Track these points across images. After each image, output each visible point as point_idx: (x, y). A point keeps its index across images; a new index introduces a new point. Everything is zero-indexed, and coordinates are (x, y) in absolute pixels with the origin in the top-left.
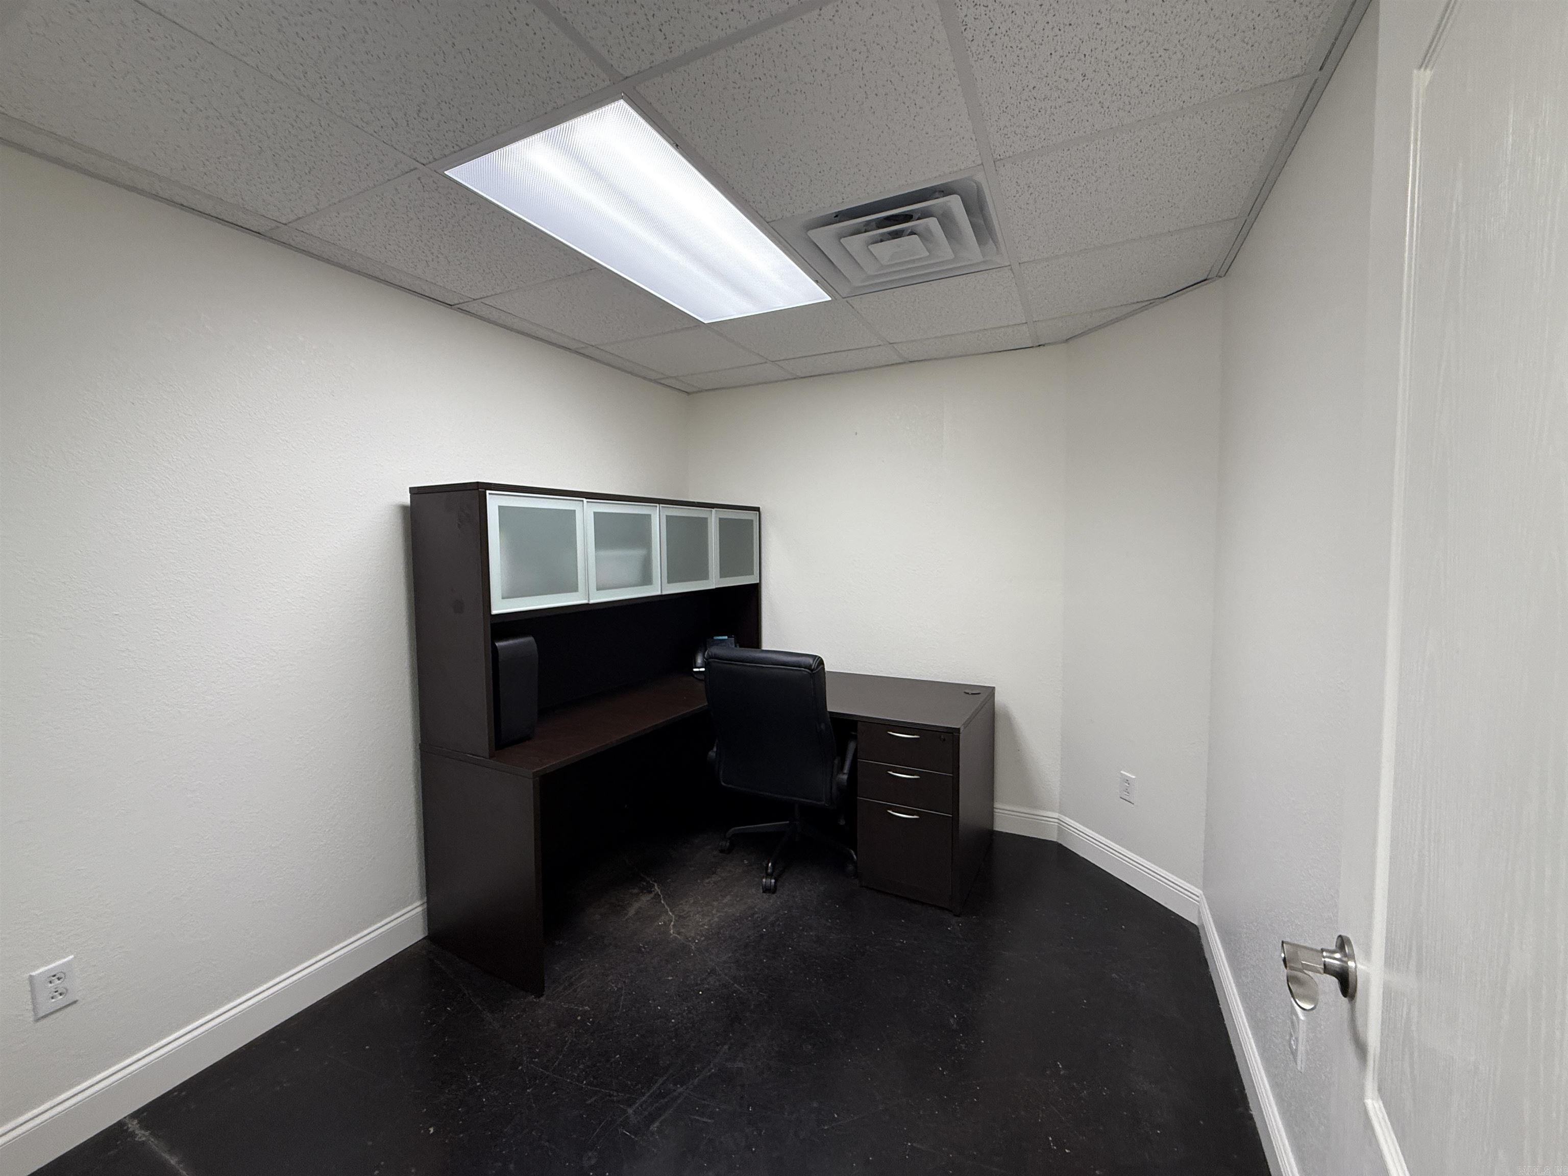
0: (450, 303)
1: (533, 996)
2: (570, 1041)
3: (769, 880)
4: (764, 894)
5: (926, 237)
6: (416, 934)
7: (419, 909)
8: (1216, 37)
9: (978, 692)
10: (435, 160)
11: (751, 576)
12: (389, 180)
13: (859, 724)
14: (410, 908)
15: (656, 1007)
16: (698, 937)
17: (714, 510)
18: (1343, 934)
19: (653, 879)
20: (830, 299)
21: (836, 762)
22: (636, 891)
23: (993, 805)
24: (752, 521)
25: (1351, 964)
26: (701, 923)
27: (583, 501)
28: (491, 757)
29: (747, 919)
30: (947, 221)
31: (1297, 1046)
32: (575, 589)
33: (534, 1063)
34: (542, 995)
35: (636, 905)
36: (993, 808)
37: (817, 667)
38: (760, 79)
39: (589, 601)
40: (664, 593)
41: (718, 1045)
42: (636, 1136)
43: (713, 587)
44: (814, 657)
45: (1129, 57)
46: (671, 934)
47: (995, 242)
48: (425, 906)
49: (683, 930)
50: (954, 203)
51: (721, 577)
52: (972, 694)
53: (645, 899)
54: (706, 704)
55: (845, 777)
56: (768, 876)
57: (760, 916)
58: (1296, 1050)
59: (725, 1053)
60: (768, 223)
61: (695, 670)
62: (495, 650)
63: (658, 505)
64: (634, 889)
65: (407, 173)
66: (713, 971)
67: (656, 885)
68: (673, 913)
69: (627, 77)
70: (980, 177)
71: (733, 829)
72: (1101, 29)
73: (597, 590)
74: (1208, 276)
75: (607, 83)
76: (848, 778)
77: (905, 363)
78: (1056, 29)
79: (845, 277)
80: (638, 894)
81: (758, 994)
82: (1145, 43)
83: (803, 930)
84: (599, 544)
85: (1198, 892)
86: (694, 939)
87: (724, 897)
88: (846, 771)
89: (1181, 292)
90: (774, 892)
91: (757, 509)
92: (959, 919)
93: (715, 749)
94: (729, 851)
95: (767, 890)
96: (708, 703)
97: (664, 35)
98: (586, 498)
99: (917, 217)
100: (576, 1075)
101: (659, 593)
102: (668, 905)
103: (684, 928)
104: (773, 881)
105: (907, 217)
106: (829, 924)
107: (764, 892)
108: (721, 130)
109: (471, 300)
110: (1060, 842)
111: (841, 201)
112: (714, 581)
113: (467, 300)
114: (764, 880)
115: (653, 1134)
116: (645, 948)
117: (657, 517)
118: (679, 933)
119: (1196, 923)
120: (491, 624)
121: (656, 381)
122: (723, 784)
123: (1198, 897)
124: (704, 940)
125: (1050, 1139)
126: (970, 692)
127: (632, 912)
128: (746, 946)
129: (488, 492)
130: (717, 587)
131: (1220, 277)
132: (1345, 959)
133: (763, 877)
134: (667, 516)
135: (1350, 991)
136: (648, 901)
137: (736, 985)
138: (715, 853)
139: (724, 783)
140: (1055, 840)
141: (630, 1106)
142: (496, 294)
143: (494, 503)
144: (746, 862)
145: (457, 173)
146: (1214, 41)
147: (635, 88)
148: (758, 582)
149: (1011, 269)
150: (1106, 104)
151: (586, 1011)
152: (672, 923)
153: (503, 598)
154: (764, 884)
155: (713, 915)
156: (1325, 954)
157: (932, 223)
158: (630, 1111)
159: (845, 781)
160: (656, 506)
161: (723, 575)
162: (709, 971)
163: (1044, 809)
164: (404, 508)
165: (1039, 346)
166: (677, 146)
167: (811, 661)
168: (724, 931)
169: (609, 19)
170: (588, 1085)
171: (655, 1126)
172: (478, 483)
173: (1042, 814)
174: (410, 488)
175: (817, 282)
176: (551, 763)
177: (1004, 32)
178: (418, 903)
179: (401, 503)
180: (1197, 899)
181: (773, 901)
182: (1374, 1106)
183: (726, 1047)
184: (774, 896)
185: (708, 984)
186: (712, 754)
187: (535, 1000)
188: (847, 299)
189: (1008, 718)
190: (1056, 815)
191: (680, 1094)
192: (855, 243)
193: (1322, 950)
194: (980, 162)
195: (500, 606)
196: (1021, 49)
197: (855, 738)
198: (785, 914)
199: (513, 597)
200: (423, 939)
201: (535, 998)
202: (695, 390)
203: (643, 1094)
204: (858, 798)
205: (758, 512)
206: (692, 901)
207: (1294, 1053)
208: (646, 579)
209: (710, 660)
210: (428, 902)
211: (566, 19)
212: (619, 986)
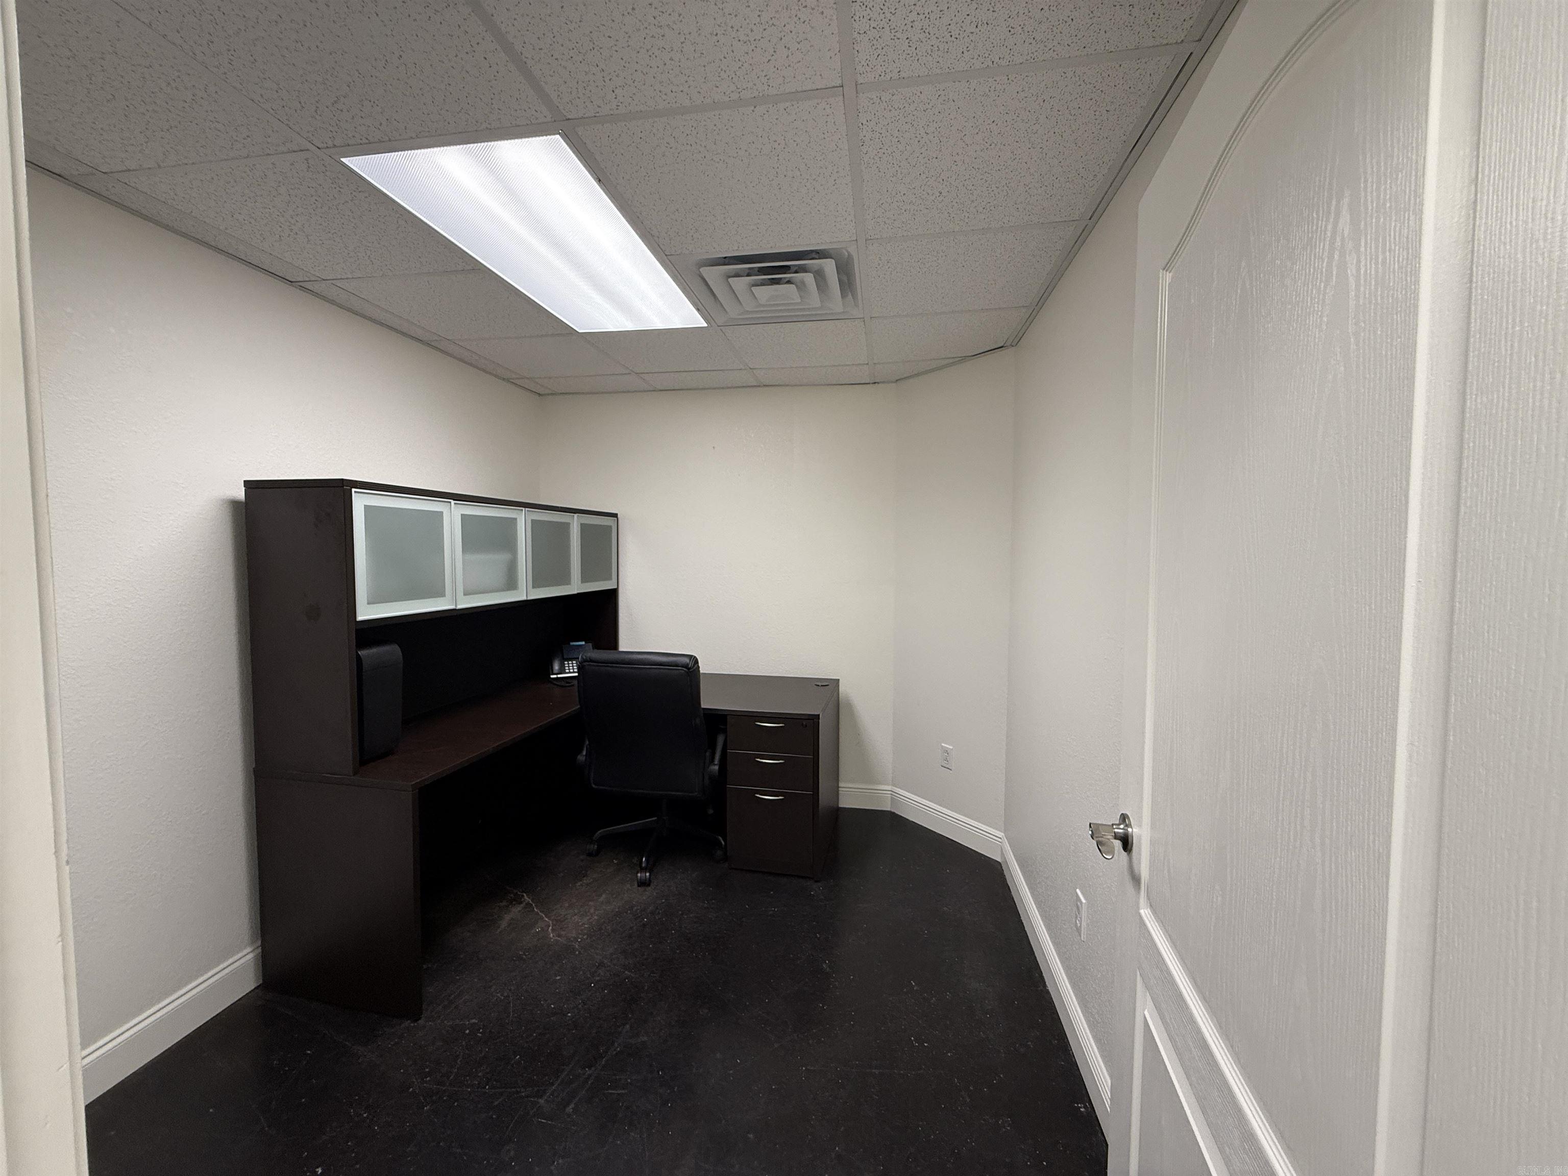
0: (290, 280)
1: (409, 1021)
2: (462, 1054)
3: (643, 875)
4: (640, 888)
5: (802, 286)
6: (248, 983)
7: (251, 956)
8: (1030, 186)
9: (827, 684)
10: (335, 146)
11: (610, 582)
12: (268, 154)
13: (728, 717)
14: (240, 955)
15: (549, 1005)
16: (580, 936)
17: (576, 515)
18: (1124, 812)
19: (521, 890)
20: (705, 325)
21: (708, 754)
22: (504, 903)
23: (838, 785)
24: (611, 527)
25: (1130, 830)
26: (580, 924)
27: (450, 502)
28: (355, 774)
29: (626, 913)
30: (819, 275)
31: (1081, 924)
32: (442, 594)
33: (426, 1082)
34: (420, 1019)
35: (507, 917)
36: (838, 787)
37: (694, 666)
38: (691, 145)
39: (456, 606)
40: (530, 598)
41: (619, 1027)
42: (551, 1120)
43: (575, 592)
44: (690, 657)
45: (973, 188)
46: (551, 938)
47: (854, 296)
48: (260, 950)
49: (563, 933)
50: (829, 266)
51: (582, 582)
52: (822, 686)
53: (516, 911)
54: (579, 706)
55: (717, 768)
56: (643, 870)
57: (639, 908)
58: (1080, 926)
59: (627, 1032)
60: (666, 255)
61: (552, 676)
62: (359, 658)
63: (524, 509)
64: (502, 902)
65: (294, 152)
66: (601, 964)
67: (525, 895)
68: (549, 918)
69: (569, 119)
70: (852, 250)
71: (599, 832)
72: (957, 165)
73: (465, 594)
74: (1005, 344)
75: (549, 119)
76: (719, 768)
77: (759, 386)
78: (926, 159)
79: (725, 310)
80: (507, 906)
81: (649, 975)
82: (984, 180)
83: (682, 914)
84: (465, 549)
85: (1000, 834)
86: (576, 939)
87: (600, 896)
88: (716, 762)
89: (983, 354)
90: (649, 885)
91: (615, 515)
92: (819, 884)
93: (584, 753)
94: (598, 853)
95: (643, 884)
96: (580, 705)
97: (616, 95)
98: (454, 500)
99: (795, 269)
100: (477, 1083)
101: (524, 598)
102: (542, 912)
103: (564, 931)
104: (648, 874)
105: (786, 269)
106: (706, 905)
107: (639, 886)
108: (645, 176)
109: (320, 279)
110: (893, 811)
111: (737, 248)
112: (575, 586)
113: (313, 279)
114: (639, 875)
115: (569, 1115)
116: (526, 955)
117: (523, 520)
118: (559, 936)
119: (999, 860)
120: (357, 630)
121: (508, 380)
122: (594, 786)
123: (1000, 838)
124: (587, 939)
125: (912, 1038)
126: (820, 684)
127: (504, 924)
128: (630, 936)
129: (353, 490)
130: (579, 592)
131: (1013, 346)
132: (1126, 828)
133: (637, 873)
134: (532, 520)
135: (1129, 847)
136: (520, 911)
137: (626, 972)
138: (582, 857)
139: (595, 784)
140: (889, 809)
141: (541, 1097)
142: (353, 278)
143: (360, 502)
144: (615, 861)
145: (351, 162)
146: (1027, 188)
147: (574, 128)
148: (616, 587)
149: (864, 321)
150: (952, 215)
151: (474, 1023)
152: (550, 928)
153: (368, 603)
154: (639, 878)
155: (592, 914)
156: (1114, 827)
157: (809, 278)
158: (542, 1101)
159: (717, 772)
160: (522, 510)
161: (585, 579)
162: (597, 964)
163: (880, 783)
164: (235, 504)
165: (875, 383)
166: (600, 180)
167: (687, 660)
168: (606, 927)
169: (568, 73)
170: (491, 1089)
171: (570, 1107)
172: (342, 479)
173: (878, 788)
174: (245, 481)
175: (698, 310)
176: (428, 775)
177: (890, 153)
178: (249, 949)
179: (232, 498)
180: (1000, 840)
181: (648, 893)
182: (1145, 913)
183: (628, 1026)
184: (650, 888)
185: (599, 975)
186: (582, 758)
187: (412, 1025)
188: (722, 327)
189: (849, 706)
190: (889, 788)
191: (590, 1075)
192: (740, 284)
193: (1113, 825)
194: (855, 239)
195: (366, 612)
196: (900, 167)
197: (725, 731)
198: (663, 903)
199: (379, 603)
200: (255, 989)
201: (412, 1023)
202: (547, 391)
203: (552, 1084)
204: (728, 786)
205: (616, 519)
206: (567, 905)
207: (1079, 930)
208: (511, 584)
209: (585, 664)
210: (263, 946)
211: (526, 63)
212: (506, 994)
